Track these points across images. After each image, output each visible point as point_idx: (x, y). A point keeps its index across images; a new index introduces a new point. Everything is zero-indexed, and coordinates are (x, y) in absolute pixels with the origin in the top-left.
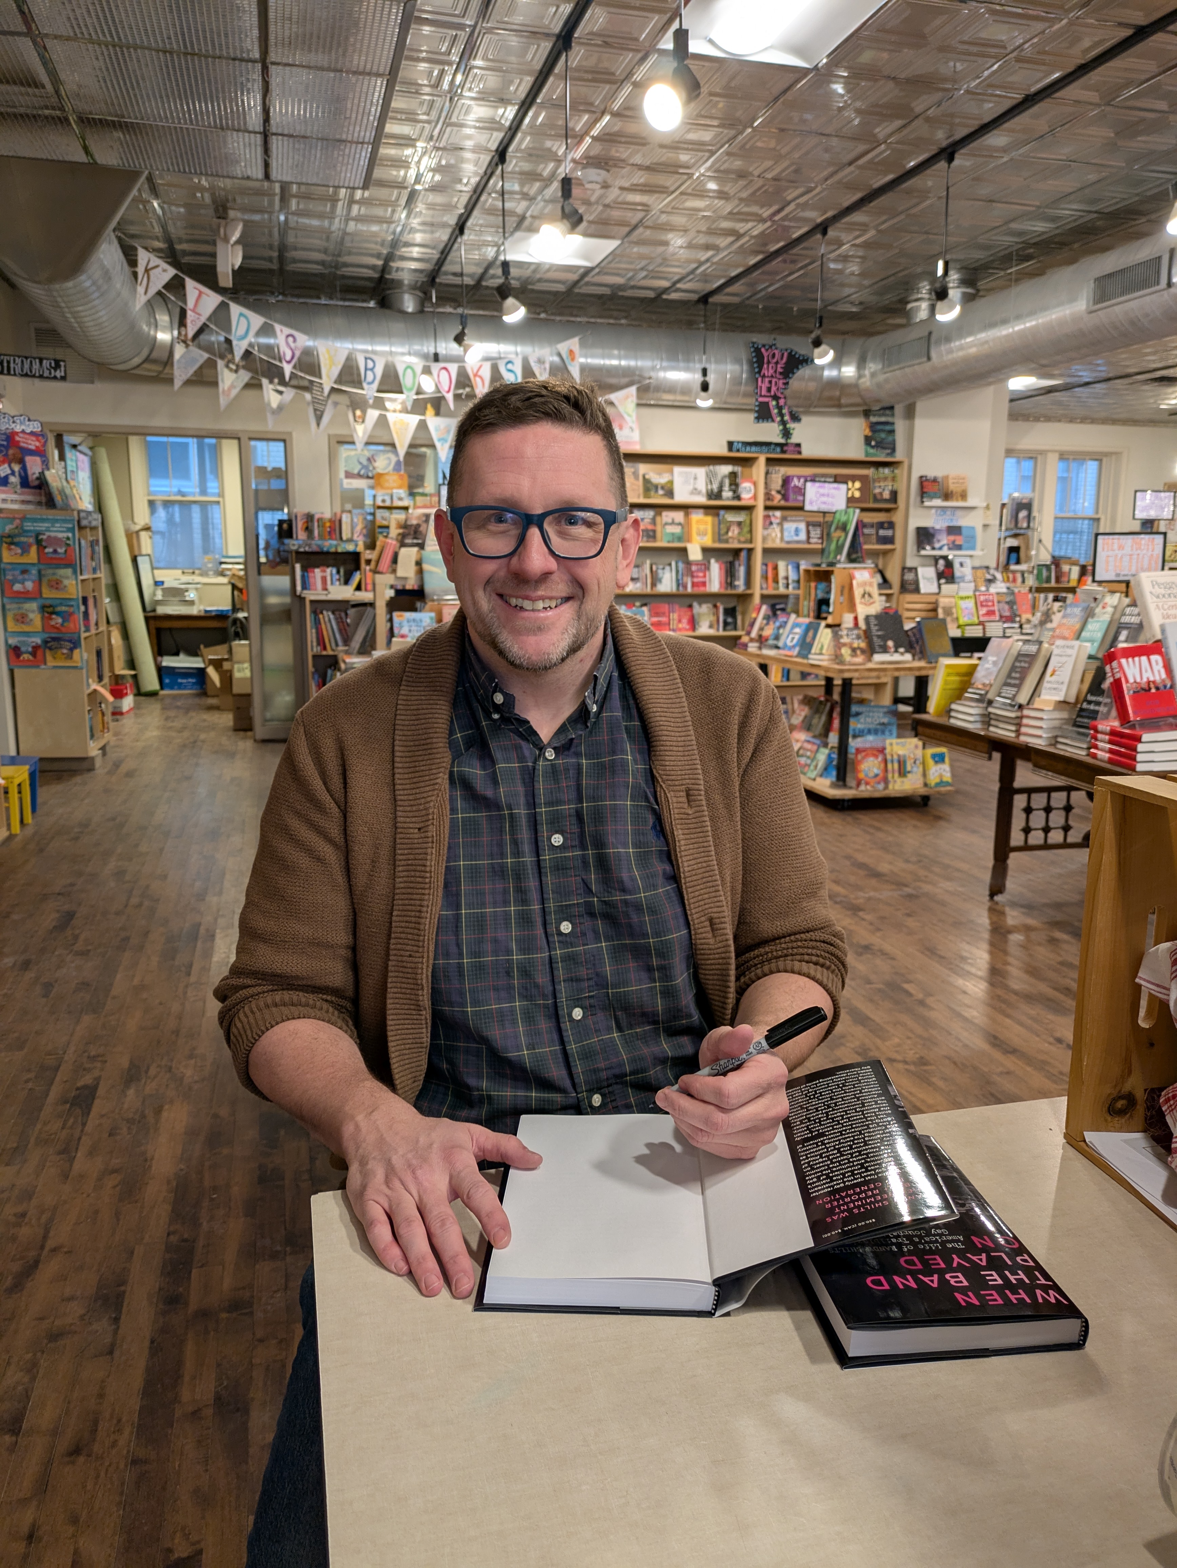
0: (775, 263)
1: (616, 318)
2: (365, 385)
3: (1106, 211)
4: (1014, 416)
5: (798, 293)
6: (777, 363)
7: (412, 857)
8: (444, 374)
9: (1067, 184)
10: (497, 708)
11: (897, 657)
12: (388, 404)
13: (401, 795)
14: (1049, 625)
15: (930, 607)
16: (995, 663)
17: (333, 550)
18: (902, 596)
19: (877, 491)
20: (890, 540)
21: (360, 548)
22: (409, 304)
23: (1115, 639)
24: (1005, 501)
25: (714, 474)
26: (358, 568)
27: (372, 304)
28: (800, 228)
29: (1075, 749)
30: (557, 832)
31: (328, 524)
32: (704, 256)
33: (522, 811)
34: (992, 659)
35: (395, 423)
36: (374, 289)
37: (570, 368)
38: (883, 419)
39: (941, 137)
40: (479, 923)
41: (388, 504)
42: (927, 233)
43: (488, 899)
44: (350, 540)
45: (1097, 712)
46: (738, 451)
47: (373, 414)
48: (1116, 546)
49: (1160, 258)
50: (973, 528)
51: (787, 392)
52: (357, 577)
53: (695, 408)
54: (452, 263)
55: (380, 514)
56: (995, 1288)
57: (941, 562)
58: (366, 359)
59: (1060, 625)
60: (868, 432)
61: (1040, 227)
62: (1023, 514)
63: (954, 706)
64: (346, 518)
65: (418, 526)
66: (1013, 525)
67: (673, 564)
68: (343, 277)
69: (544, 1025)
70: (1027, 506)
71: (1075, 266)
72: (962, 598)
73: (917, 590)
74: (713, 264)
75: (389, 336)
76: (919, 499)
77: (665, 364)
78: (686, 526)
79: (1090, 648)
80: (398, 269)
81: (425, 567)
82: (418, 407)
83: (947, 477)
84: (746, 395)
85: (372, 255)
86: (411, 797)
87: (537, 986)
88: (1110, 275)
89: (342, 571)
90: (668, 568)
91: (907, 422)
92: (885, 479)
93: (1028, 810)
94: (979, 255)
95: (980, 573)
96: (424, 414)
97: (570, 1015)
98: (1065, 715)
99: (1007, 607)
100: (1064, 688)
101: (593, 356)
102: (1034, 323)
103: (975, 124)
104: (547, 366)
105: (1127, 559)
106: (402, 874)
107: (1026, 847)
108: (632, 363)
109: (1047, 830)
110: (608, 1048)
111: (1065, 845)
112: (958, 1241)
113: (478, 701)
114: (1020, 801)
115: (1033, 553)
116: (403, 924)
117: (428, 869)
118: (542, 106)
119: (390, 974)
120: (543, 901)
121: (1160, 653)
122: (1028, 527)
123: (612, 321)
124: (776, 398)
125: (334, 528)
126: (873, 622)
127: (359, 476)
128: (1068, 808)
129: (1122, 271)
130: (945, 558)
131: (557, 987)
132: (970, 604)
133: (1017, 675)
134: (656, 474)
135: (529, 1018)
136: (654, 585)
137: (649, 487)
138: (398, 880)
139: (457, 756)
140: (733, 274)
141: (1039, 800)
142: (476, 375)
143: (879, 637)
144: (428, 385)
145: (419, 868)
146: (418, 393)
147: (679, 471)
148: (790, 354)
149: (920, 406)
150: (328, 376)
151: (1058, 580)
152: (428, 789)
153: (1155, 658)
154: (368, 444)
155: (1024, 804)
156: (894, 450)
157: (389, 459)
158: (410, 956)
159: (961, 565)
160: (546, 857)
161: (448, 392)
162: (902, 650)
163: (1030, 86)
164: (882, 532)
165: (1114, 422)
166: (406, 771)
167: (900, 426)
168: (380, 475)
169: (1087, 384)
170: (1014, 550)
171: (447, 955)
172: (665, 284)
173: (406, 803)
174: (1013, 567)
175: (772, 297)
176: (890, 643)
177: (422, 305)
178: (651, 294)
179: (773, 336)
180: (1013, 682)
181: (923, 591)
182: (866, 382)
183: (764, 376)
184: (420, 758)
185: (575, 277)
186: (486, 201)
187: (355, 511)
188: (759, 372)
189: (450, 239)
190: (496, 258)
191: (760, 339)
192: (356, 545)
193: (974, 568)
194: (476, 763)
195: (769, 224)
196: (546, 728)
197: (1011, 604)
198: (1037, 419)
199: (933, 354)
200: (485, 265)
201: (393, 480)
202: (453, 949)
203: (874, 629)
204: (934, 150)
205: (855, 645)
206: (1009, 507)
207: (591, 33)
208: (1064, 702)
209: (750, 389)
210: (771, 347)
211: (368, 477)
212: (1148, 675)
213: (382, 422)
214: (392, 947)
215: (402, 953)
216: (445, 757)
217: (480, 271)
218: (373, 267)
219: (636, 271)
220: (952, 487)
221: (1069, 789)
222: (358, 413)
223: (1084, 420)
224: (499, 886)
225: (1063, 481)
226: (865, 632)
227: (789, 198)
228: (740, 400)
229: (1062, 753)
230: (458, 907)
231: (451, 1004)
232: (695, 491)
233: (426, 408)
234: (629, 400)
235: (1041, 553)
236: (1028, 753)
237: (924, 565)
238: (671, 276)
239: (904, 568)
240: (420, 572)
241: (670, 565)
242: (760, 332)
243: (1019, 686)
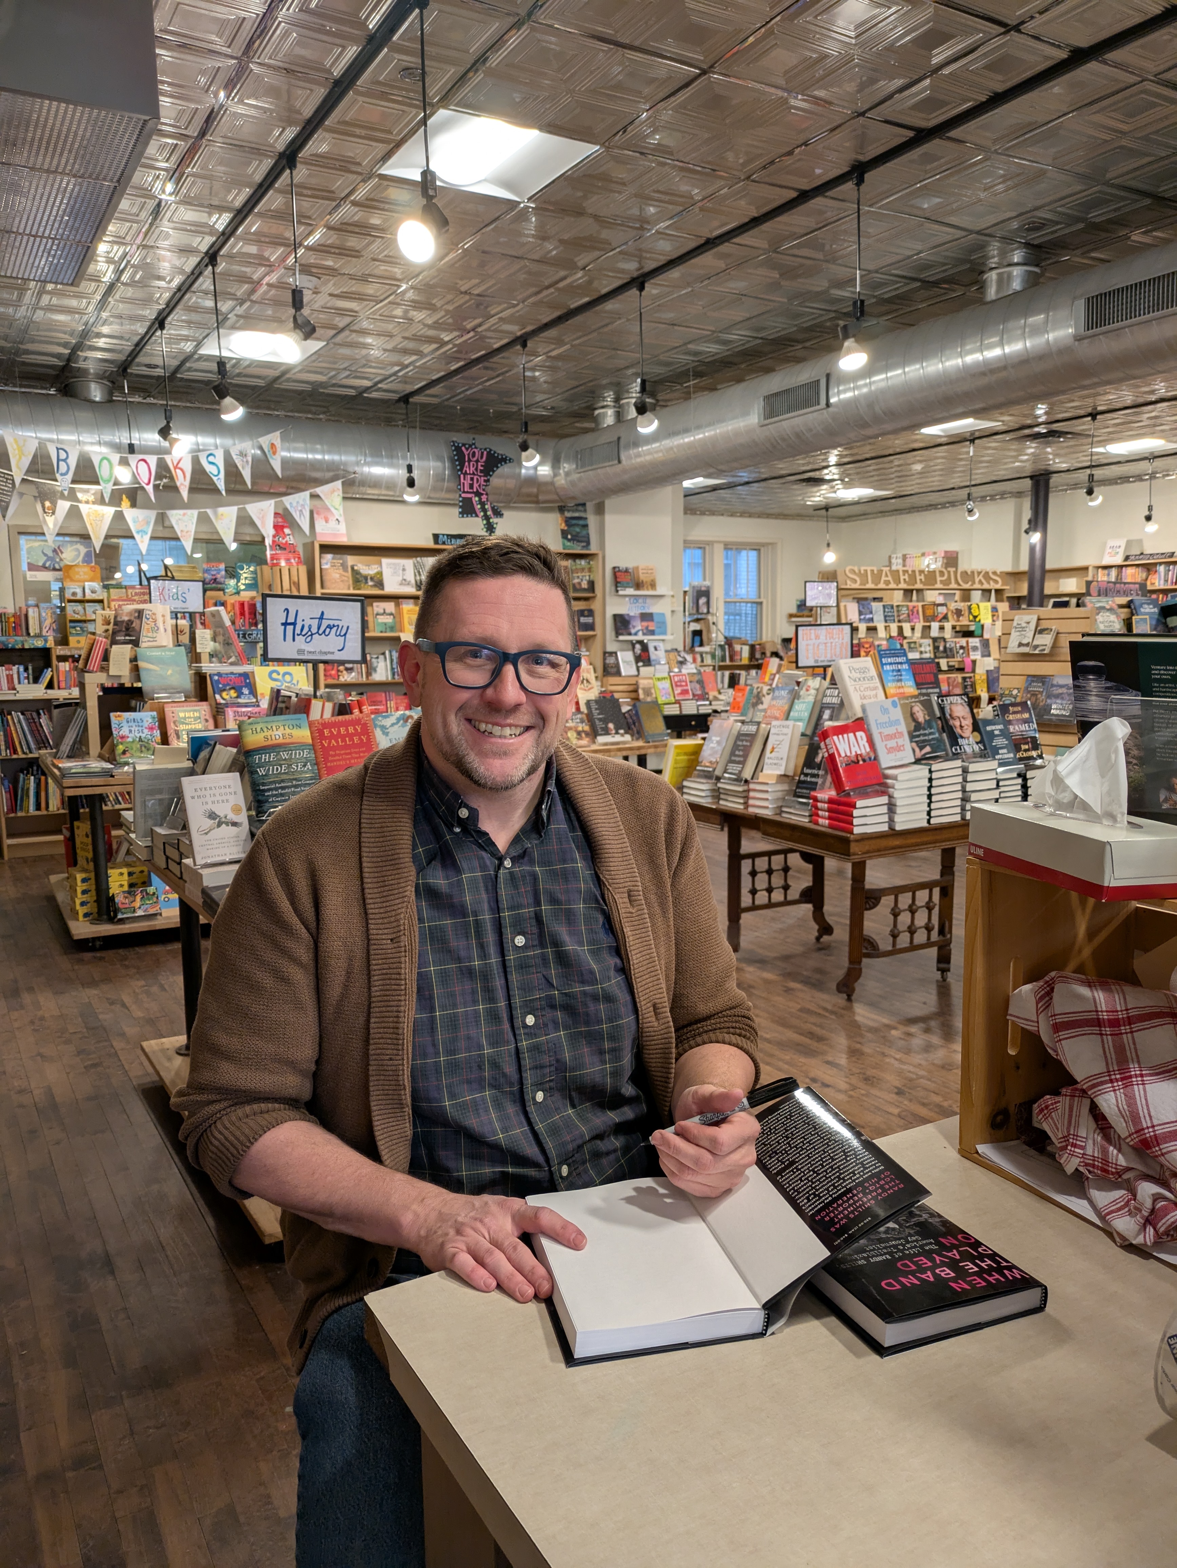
0: (475, 370)
1: (315, 414)
2: (58, 476)
3: (770, 337)
4: (689, 510)
5: (494, 397)
6: (477, 461)
7: (386, 966)
8: (142, 466)
9: (738, 314)
10: (461, 822)
11: (618, 738)
12: (80, 495)
13: (372, 909)
14: (760, 707)
15: (631, 688)
16: (718, 743)
17: (19, 646)
18: (605, 679)
19: (576, 581)
20: (591, 627)
21: (50, 644)
22: (96, 393)
23: (820, 717)
24: (687, 589)
25: (422, 566)
26: (48, 664)
27: (52, 392)
28: (501, 339)
29: (799, 817)
30: (519, 934)
31: (12, 620)
32: (408, 360)
33: (486, 917)
34: (715, 739)
35: (89, 515)
36: (57, 377)
37: (272, 462)
38: (576, 515)
39: (631, 267)
40: (453, 1023)
41: (79, 596)
42: (614, 349)
43: (459, 999)
44: (39, 636)
45: (816, 783)
46: (444, 543)
47: (63, 506)
48: (813, 636)
49: (818, 381)
50: (663, 615)
51: (488, 489)
52: (48, 674)
53: (403, 502)
54: (145, 355)
55: (70, 608)
56: (975, 1274)
57: (638, 646)
58: (58, 449)
59: (770, 707)
60: (563, 526)
61: (712, 348)
62: (703, 600)
63: (685, 783)
64: (32, 613)
65: (130, 622)
66: (694, 611)
67: (387, 653)
68: (24, 364)
69: (512, 1109)
70: (703, 594)
71: (743, 385)
72: (659, 679)
73: (618, 673)
74: (416, 367)
75: (77, 425)
76: (613, 588)
77: (369, 459)
78: (397, 616)
79: (801, 726)
80: (86, 358)
81: (141, 664)
82: (116, 498)
83: (637, 568)
84: (449, 491)
85: (59, 344)
86: (382, 911)
87: (504, 1075)
88: (776, 394)
89: (30, 668)
90: (381, 657)
91: (598, 517)
92: (583, 570)
93: (753, 873)
94: (660, 371)
95: (672, 655)
96: (119, 505)
97: (534, 1099)
98: (785, 787)
99: (698, 686)
100: (784, 763)
101: (296, 450)
102: (713, 433)
103: (663, 259)
104: (250, 459)
105: (822, 647)
106: (377, 983)
107: (754, 908)
108: (336, 458)
109: (770, 890)
110: (568, 1124)
111: (786, 903)
112: (931, 1243)
113: (440, 817)
114: (746, 866)
115: (714, 635)
116: (382, 1030)
117: (403, 977)
118: (260, 215)
119: (371, 1078)
120: (509, 998)
121: (862, 729)
122: (708, 612)
123: (310, 416)
124: (478, 494)
125: (21, 622)
126: (594, 706)
127: (44, 568)
128: (786, 869)
129: (787, 391)
130: (641, 642)
131: (524, 1075)
132: (666, 684)
133: (741, 753)
134: (366, 566)
135: (498, 1105)
136: (369, 674)
137: (358, 578)
138: (373, 989)
139: (420, 870)
140: (434, 378)
141: (762, 863)
142: (176, 468)
143: (600, 720)
144: (124, 476)
145: (394, 976)
146: (115, 484)
147: (387, 562)
148: (489, 453)
149: (608, 503)
150: (18, 467)
151: (731, 659)
152: (397, 901)
153: (860, 734)
154: (58, 535)
155: (749, 869)
156: (588, 543)
157: (78, 550)
158: (391, 1059)
159: (656, 649)
160: (511, 957)
161: (148, 484)
162: (622, 731)
163: (711, 232)
164: (583, 620)
165: (768, 516)
166: (375, 885)
167: (592, 520)
168: (69, 567)
169: (747, 483)
170: (697, 633)
171: (425, 1056)
172: (367, 383)
173: (378, 916)
174: (698, 649)
175: (470, 399)
176: (611, 726)
177: (111, 394)
178: (352, 392)
179: (472, 436)
180: (737, 759)
181: (623, 674)
182: (561, 481)
183: (466, 473)
184: (389, 873)
185: (276, 373)
186: (190, 299)
187: (42, 605)
188: (461, 470)
189: (147, 333)
190: (195, 352)
191: (460, 438)
192: (46, 641)
193: (666, 651)
194: (440, 873)
195: (472, 334)
196: (502, 839)
197: (700, 682)
198: (703, 513)
199: (623, 457)
200: (182, 358)
201: (84, 571)
202: (430, 1050)
203: (595, 712)
204: (626, 278)
205: (580, 729)
206: (690, 594)
207: (316, 155)
208: (785, 775)
209: (453, 485)
210: (470, 446)
211: (55, 569)
212: (855, 750)
213: (74, 513)
214: (372, 1052)
215: (382, 1057)
216: (411, 872)
217: (176, 363)
218: (58, 356)
219: (339, 371)
220: (642, 577)
221: (785, 852)
222: (47, 504)
223: (743, 514)
224: (468, 986)
225: (727, 566)
226: (587, 715)
227: (492, 312)
228: (443, 495)
229: (787, 821)
230: (432, 1009)
231: (429, 1100)
232: (404, 582)
233: (121, 499)
234: (336, 494)
235: (717, 636)
236: (757, 823)
237: (622, 650)
238: (372, 376)
239: (605, 653)
240: (136, 670)
241: (384, 654)
242: (458, 431)
243: (743, 763)
